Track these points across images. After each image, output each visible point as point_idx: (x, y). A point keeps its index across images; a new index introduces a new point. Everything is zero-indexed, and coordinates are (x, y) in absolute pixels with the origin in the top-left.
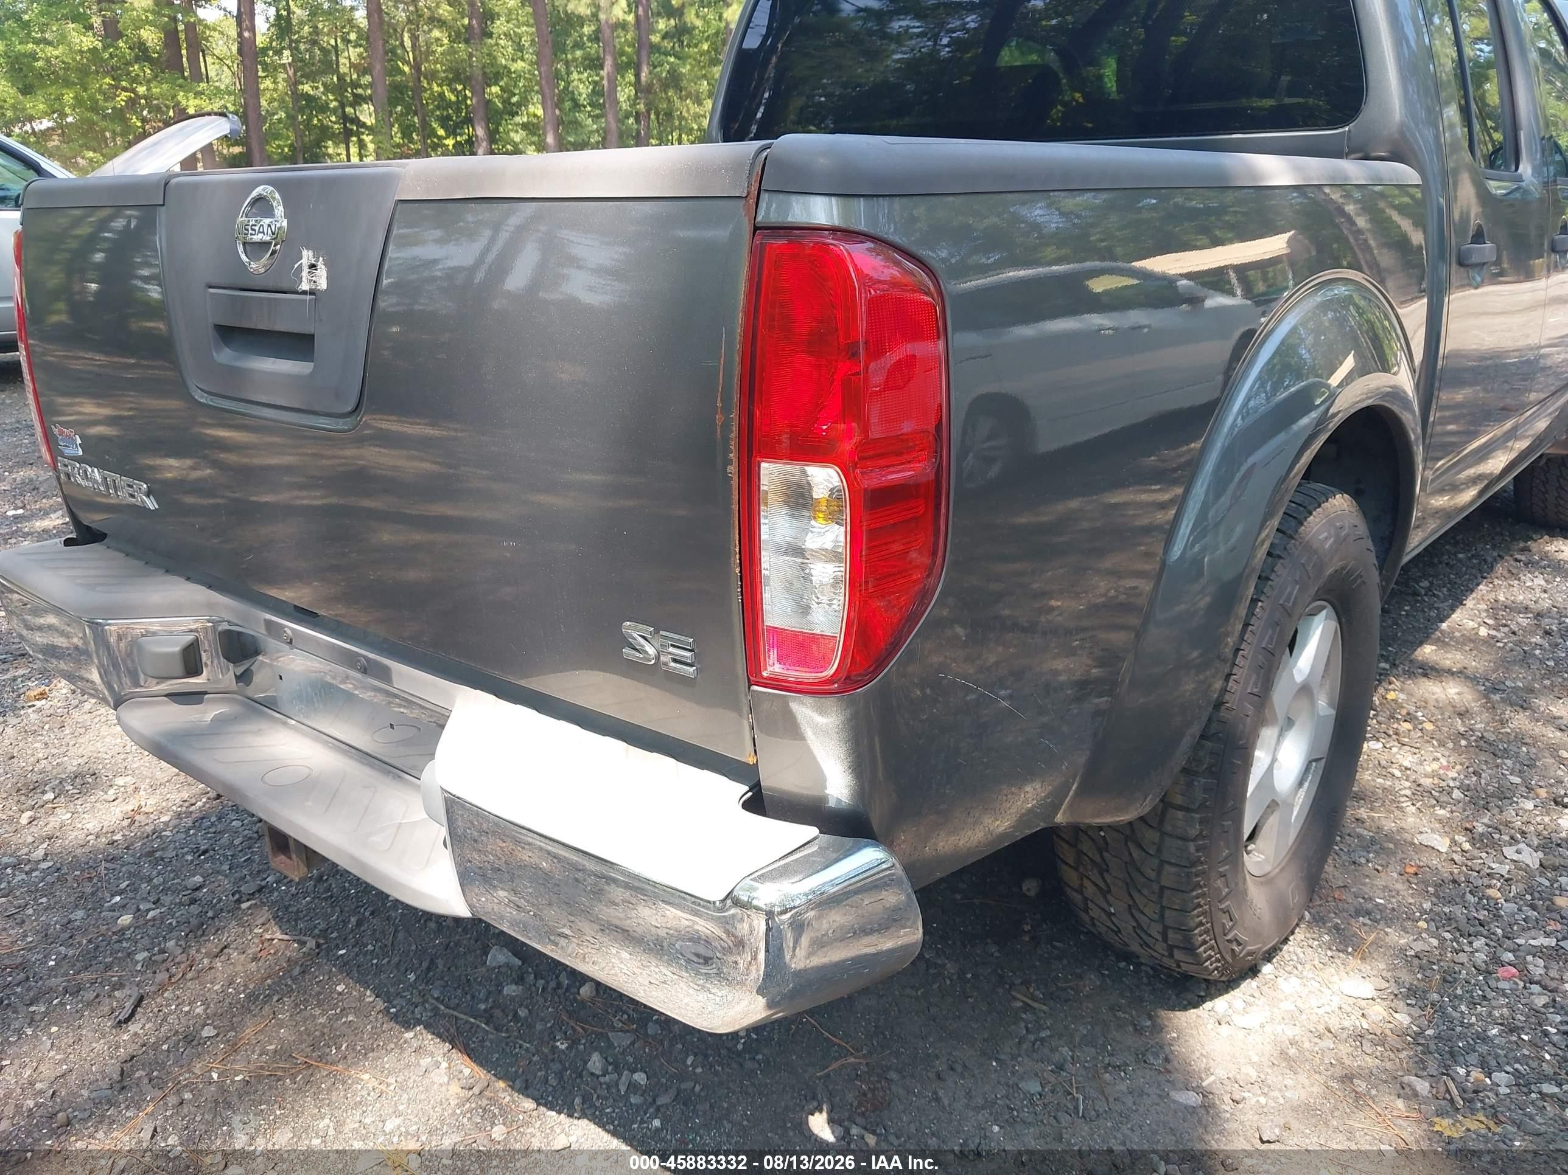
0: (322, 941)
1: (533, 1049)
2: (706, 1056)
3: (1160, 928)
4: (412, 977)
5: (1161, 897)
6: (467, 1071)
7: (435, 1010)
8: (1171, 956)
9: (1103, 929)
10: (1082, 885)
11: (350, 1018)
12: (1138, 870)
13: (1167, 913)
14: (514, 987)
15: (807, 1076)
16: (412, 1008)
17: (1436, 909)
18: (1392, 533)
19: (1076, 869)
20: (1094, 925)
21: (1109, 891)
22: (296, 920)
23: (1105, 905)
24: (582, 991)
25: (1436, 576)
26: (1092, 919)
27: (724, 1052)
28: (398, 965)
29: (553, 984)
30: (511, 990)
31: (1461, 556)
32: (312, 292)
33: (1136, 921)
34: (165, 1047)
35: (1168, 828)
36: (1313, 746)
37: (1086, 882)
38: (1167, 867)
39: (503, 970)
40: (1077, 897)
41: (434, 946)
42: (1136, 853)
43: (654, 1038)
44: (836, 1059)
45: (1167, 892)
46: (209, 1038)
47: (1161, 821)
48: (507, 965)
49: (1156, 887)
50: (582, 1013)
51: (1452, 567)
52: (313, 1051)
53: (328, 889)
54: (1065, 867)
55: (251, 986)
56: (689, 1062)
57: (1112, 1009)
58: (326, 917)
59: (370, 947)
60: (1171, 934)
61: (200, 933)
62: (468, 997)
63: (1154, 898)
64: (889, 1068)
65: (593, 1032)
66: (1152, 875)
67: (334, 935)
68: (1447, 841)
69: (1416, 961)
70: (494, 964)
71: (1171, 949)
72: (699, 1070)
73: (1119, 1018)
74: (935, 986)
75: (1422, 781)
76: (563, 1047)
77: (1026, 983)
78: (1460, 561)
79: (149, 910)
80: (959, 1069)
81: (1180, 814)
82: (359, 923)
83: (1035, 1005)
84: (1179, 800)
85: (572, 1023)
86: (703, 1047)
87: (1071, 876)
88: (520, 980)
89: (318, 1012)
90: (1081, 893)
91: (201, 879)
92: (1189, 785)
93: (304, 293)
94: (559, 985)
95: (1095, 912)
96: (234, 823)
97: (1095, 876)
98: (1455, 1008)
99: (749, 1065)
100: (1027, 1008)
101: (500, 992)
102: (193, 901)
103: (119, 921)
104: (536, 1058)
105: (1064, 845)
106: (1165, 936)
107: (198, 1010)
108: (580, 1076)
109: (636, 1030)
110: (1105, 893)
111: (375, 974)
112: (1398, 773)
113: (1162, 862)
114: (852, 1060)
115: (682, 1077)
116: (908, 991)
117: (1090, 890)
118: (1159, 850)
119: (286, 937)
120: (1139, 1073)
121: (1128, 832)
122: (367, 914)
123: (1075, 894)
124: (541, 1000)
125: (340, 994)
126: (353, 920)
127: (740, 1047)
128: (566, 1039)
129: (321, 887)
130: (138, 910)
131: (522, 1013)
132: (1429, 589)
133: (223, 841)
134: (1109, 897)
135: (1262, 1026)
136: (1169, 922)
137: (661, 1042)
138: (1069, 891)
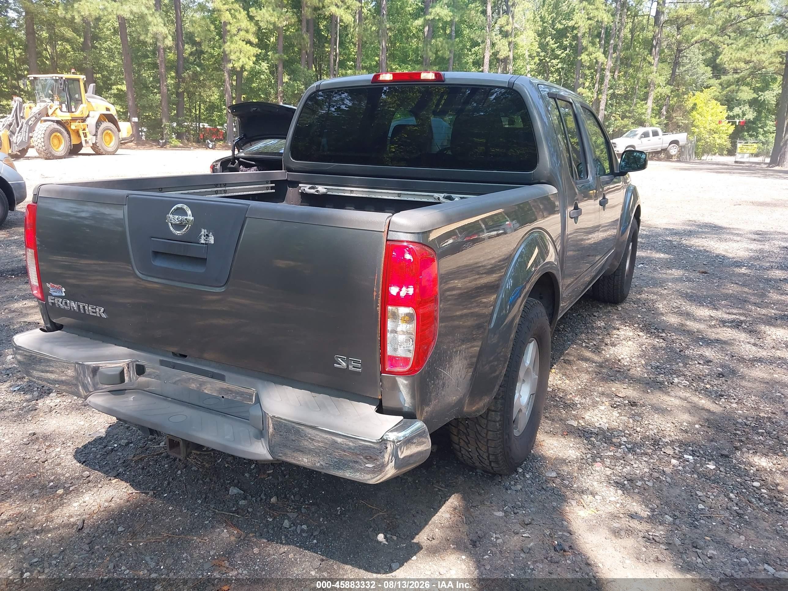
0: (155, 492)
1: (260, 522)
2: (327, 518)
3: (487, 454)
4: (199, 501)
5: (487, 443)
6: (236, 532)
7: (214, 512)
8: (490, 464)
9: (465, 458)
10: (459, 442)
11: (179, 518)
12: (480, 434)
13: (490, 449)
14: (243, 501)
15: (366, 521)
16: (204, 513)
17: (574, 446)
18: (553, 312)
19: (458, 436)
20: (463, 457)
21: (469, 443)
22: (140, 485)
23: (467, 448)
24: (272, 500)
25: (566, 323)
26: (462, 454)
27: (333, 516)
28: (191, 498)
29: (259, 499)
30: (242, 502)
31: (574, 315)
32: (206, 244)
33: (478, 453)
34: (103, 537)
35: (490, 418)
36: (532, 389)
37: (461, 441)
38: (490, 432)
39: (237, 495)
40: (457, 447)
41: (204, 490)
42: (479, 428)
43: (305, 513)
44: (376, 514)
45: (490, 441)
46: (122, 531)
47: (487, 416)
48: (238, 493)
49: (486, 440)
50: (274, 508)
51: (571, 319)
52: (169, 532)
53: (149, 472)
54: (454, 436)
55: (131, 511)
56: (321, 520)
57: (469, 488)
58: (153, 483)
59: (177, 492)
60: (491, 457)
61: (98, 493)
62: (226, 506)
63: (485, 444)
64: (395, 515)
65: (281, 514)
66: (485, 435)
67: (159, 489)
68: (577, 422)
69: (569, 464)
70: (233, 494)
71: (490, 462)
72: (326, 523)
73: (472, 491)
74: (406, 486)
75: (567, 402)
76: (271, 520)
77: (438, 482)
78: (574, 316)
79: (70, 487)
80: (420, 513)
81: (493, 413)
82: (169, 484)
83: (443, 489)
84: (493, 408)
85: (271, 512)
86: (324, 515)
87: (455, 439)
88: (245, 498)
89: (164, 518)
90: (459, 445)
91: (88, 473)
92: (496, 403)
93: (203, 244)
94: (261, 499)
95: (463, 452)
96: (93, 449)
97: (464, 437)
98: (582, 477)
99: (344, 519)
100: (439, 490)
101: (238, 504)
102: (89, 482)
103: (57, 492)
104: (261, 525)
105: (453, 427)
106: (488, 457)
107: (111, 522)
108: (281, 529)
109: (297, 512)
110: (467, 444)
111: (183, 502)
112: (558, 399)
113: (488, 431)
114: (381, 513)
115: (320, 526)
116: (396, 489)
117: (462, 443)
118: (487, 426)
119: (138, 492)
120: (482, 508)
121: (476, 421)
122: (171, 480)
123: (456, 446)
124: (256, 505)
125: (171, 510)
126: (166, 482)
127: (339, 513)
128: (271, 517)
129: (145, 472)
130: (65, 487)
131: (250, 510)
132: (563, 328)
133: (90, 457)
134: (469, 445)
135: (521, 489)
136: (490, 452)
137: (309, 514)
138: (454, 445)
